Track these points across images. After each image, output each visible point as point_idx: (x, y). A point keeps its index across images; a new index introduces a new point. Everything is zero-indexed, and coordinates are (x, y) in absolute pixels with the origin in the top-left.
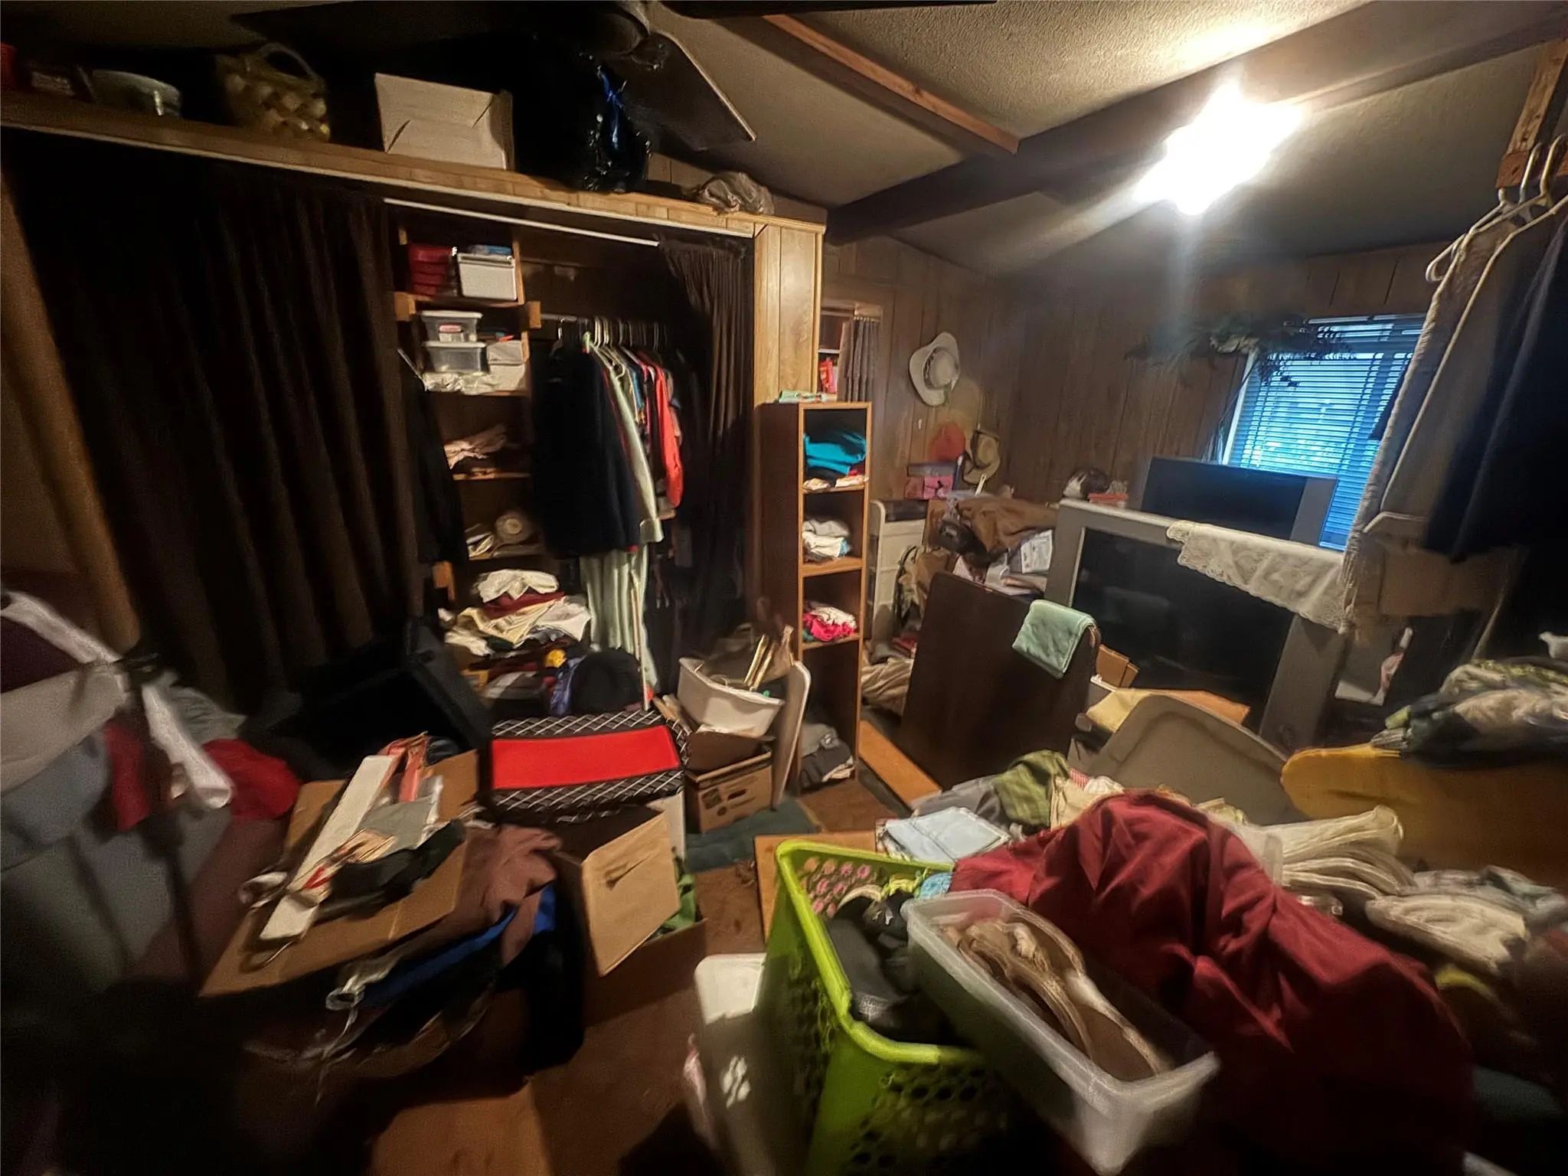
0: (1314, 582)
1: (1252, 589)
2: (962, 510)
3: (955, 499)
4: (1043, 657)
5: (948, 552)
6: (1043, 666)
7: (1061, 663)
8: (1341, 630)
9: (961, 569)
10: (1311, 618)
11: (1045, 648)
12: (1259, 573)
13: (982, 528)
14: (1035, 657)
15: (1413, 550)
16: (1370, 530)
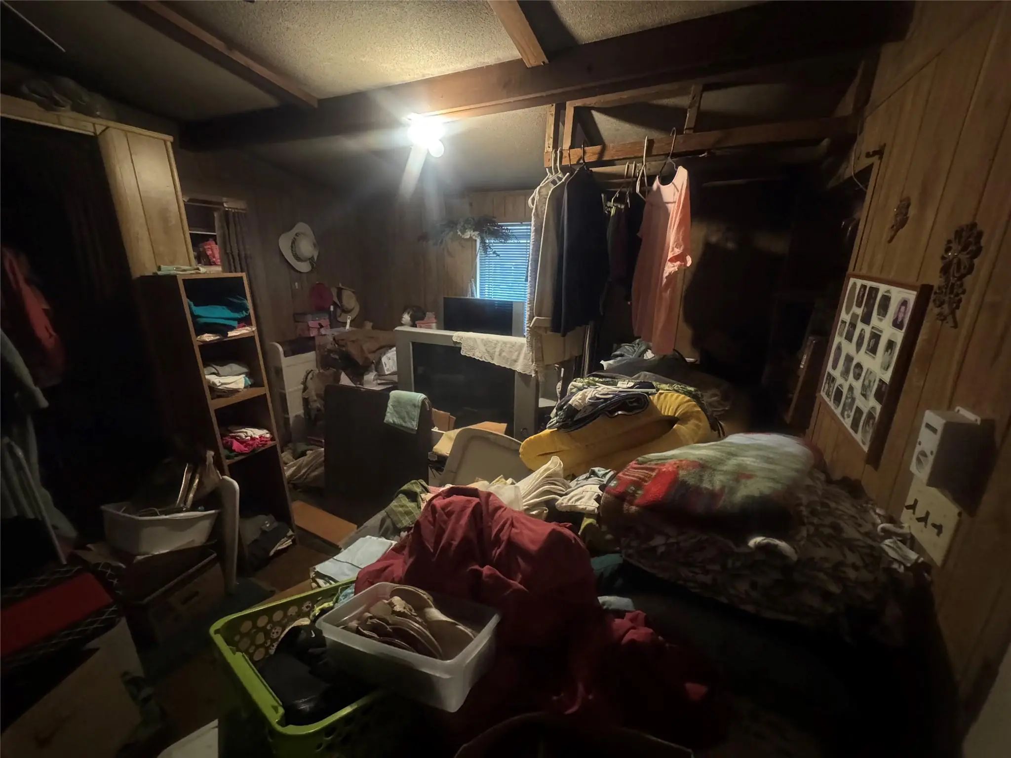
0: (519, 354)
1: (496, 362)
2: (338, 341)
3: (333, 334)
4: (404, 424)
5: (335, 370)
6: (404, 430)
7: (414, 425)
8: (533, 375)
9: (345, 380)
10: (521, 372)
11: (403, 419)
12: (497, 353)
13: (353, 350)
14: (398, 425)
15: (549, 333)
16: (533, 325)
